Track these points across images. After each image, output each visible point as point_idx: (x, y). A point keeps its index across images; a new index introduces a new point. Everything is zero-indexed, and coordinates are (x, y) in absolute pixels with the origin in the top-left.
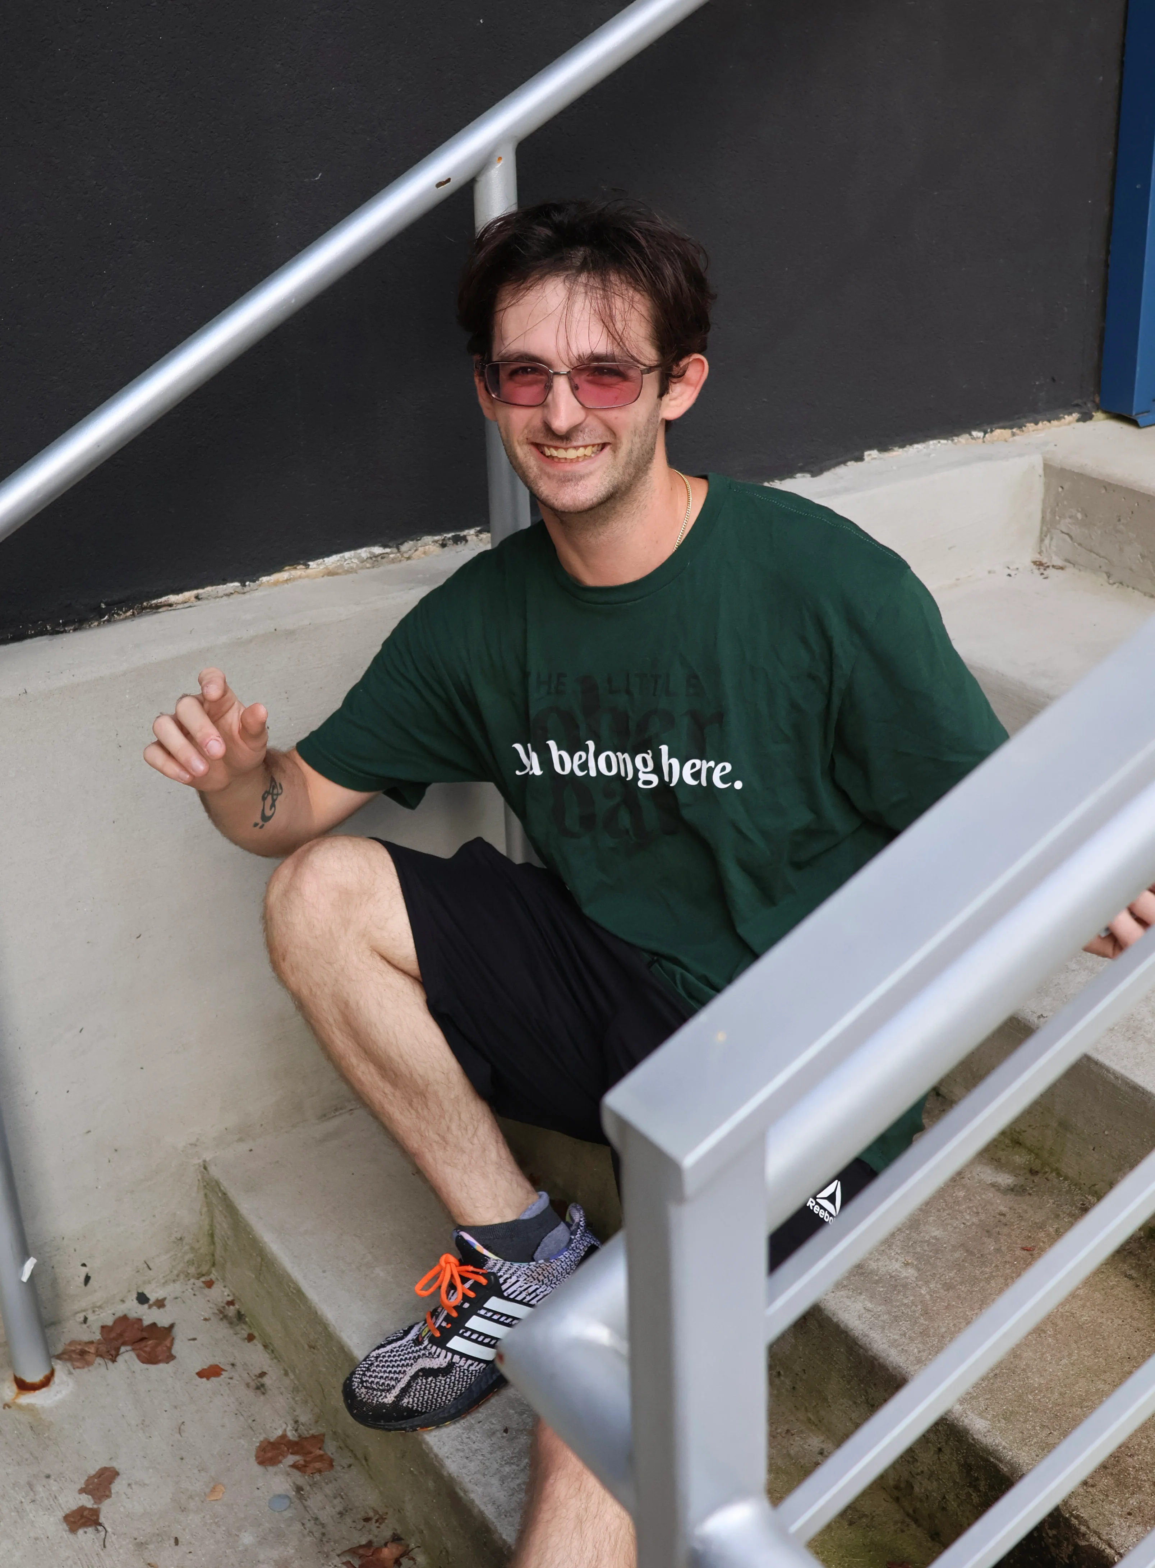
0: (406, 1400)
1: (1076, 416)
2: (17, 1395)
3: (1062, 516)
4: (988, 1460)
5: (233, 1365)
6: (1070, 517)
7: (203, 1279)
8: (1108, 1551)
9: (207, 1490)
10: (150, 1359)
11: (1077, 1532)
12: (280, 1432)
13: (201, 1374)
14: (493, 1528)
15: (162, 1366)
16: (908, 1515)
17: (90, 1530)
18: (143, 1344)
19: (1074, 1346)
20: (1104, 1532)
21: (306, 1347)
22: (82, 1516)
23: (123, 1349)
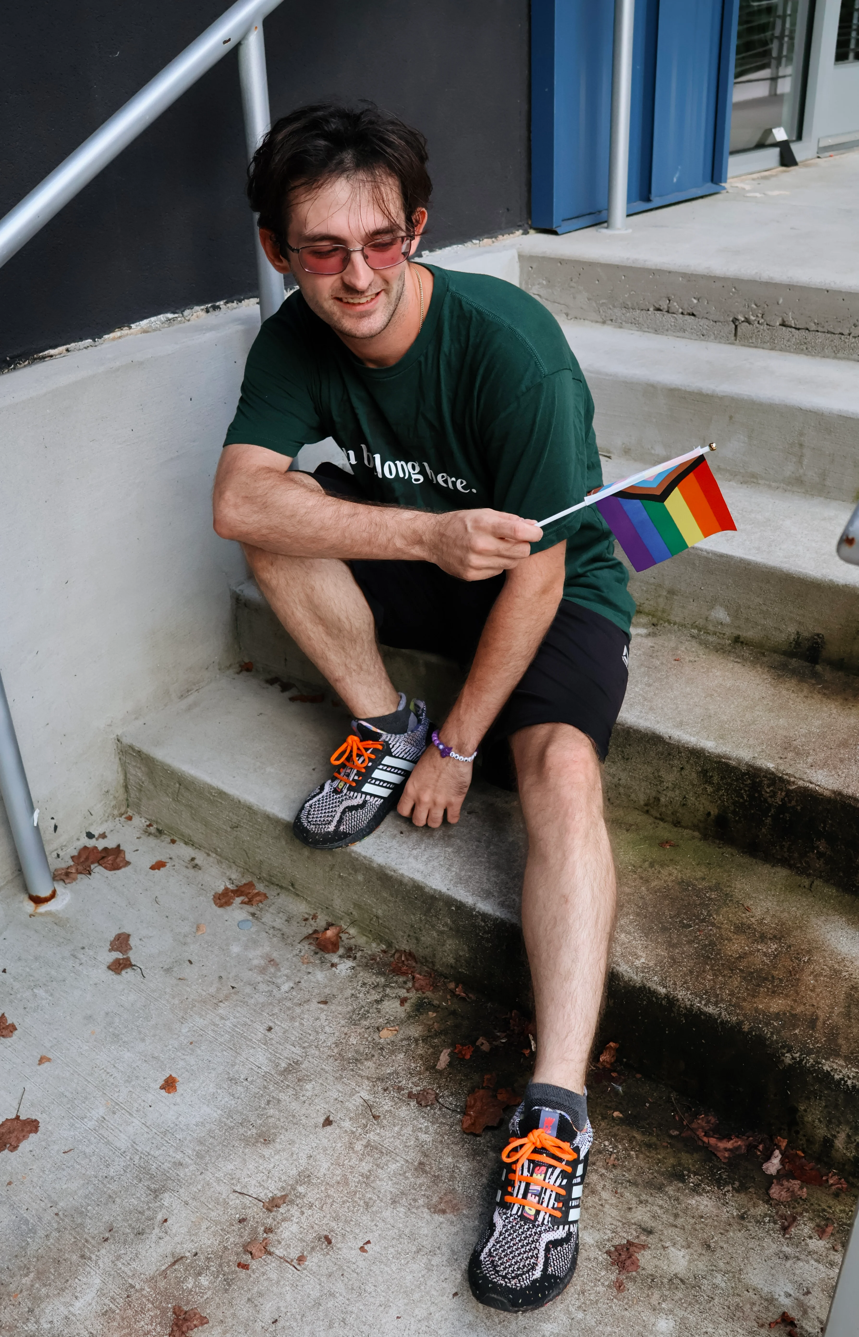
0: (342, 828)
1: (521, 231)
2: (36, 908)
3: (533, 285)
4: (720, 762)
5: (171, 858)
6: (539, 284)
7: (124, 816)
8: (811, 786)
9: (194, 930)
10: (115, 867)
11: (789, 782)
12: (222, 887)
13: (153, 868)
14: (423, 885)
15: (123, 869)
16: (656, 818)
17: (129, 970)
18: (106, 860)
19: (732, 698)
20: (805, 777)
21: (229, 829)
22: (120, 964)
23: (92, 866)
